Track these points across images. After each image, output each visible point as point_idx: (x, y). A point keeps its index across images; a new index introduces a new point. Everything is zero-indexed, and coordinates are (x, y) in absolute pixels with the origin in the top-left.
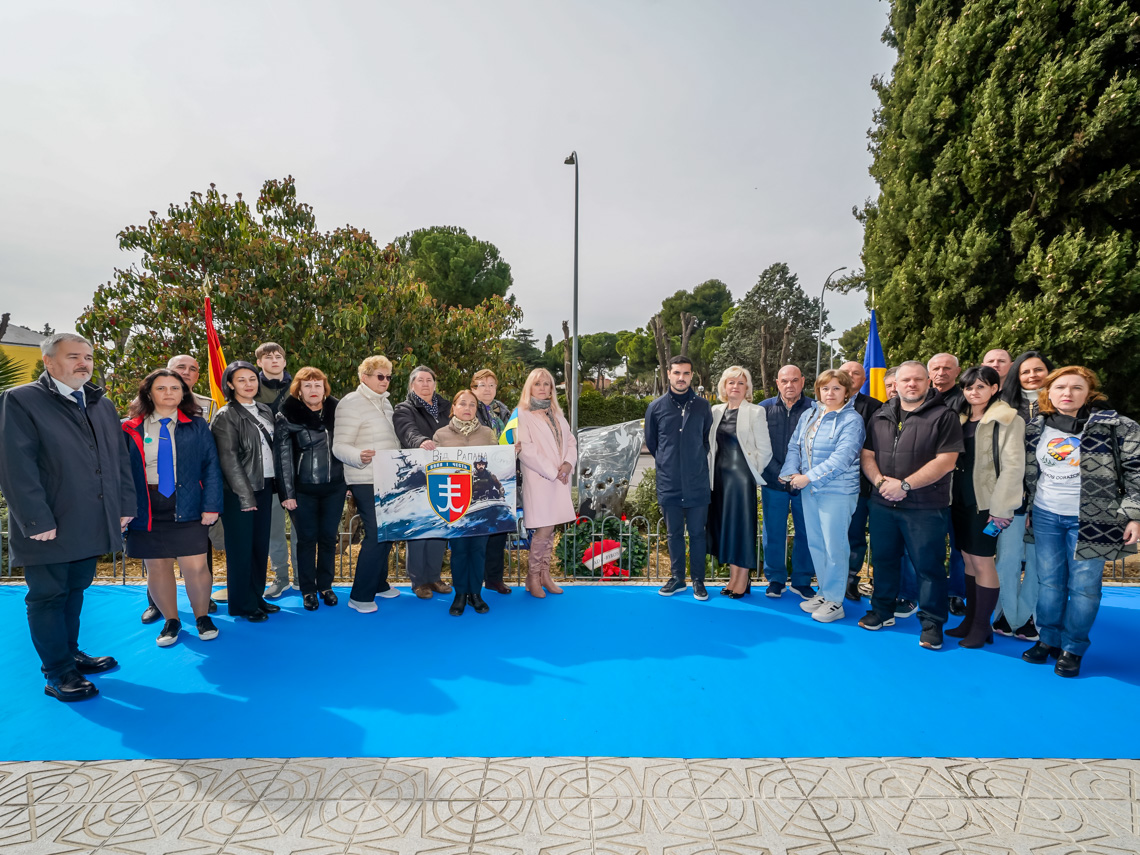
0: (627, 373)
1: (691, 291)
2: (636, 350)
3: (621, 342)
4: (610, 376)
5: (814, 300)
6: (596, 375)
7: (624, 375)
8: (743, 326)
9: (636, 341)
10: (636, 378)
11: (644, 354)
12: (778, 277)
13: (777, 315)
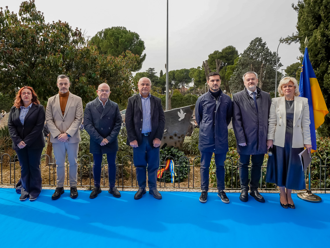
0: (194, 86)
1: (220, 51)
2: (197, 76)
3: (191, 72)
4: (187, 87)
5: (274, 53)
6: (181, 87)
7: (193, 86)
8: (243, 65)
9: (197, 72)
10: (197, 87)
11: (201, 78)
12: (258, 43)
13: (258, 60)
